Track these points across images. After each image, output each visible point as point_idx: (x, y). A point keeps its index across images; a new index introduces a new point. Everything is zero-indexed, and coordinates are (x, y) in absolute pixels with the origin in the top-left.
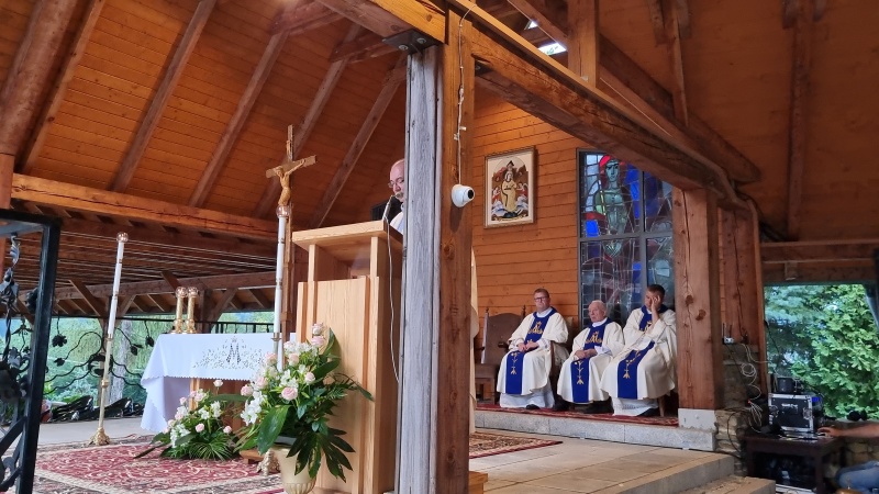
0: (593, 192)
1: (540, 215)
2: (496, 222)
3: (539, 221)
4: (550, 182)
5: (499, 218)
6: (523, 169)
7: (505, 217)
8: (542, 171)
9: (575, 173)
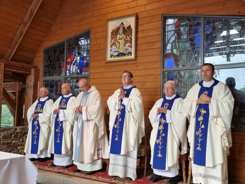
0: (171, 41)
1: (138, 55)
2: (113, 59)
3: (138, 58)
4: (145, 35)
5: (114, 56)
6: (129, 27)
7: (118, 56)
8: (140, 28)
9: (161, 29)
